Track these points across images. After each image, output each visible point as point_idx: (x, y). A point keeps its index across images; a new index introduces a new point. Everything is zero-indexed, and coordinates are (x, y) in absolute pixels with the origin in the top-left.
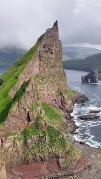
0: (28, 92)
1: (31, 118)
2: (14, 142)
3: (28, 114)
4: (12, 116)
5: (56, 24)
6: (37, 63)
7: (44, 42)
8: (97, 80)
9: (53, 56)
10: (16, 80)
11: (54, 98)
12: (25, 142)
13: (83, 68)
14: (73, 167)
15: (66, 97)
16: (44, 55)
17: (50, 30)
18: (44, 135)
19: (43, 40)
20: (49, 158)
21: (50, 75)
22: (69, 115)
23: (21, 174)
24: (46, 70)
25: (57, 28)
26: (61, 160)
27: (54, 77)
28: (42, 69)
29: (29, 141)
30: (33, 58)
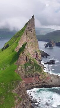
0: (26, 48)
1: (28, 59)
2: (21, 69)
3: (26, 57)
4: (21, 58)
5: (33, 17)
6: (25, 36)
7: (28, 26)
8: (53, 46)
9: (32, 33)
10: (17, 44)
11: (33, 54)
12: (25, 69)
13: (44, 40)
14: (45, 79)
15: (38, 53)
16: (28, 32)
17: (31, 20)
18: (33, 66)
19: (28, 25)
20: (35, 76)
21: (31, 42)
22: (41, 62)
23: (25, 81)
24: (29, 40)
25: (34, 19)
26: (40, 77)
27: (33, 43)
28: (27, 39)
29: (27, 68)
30: (24, 34)
